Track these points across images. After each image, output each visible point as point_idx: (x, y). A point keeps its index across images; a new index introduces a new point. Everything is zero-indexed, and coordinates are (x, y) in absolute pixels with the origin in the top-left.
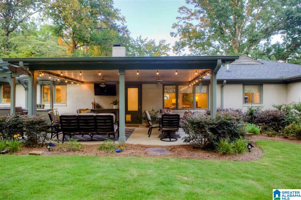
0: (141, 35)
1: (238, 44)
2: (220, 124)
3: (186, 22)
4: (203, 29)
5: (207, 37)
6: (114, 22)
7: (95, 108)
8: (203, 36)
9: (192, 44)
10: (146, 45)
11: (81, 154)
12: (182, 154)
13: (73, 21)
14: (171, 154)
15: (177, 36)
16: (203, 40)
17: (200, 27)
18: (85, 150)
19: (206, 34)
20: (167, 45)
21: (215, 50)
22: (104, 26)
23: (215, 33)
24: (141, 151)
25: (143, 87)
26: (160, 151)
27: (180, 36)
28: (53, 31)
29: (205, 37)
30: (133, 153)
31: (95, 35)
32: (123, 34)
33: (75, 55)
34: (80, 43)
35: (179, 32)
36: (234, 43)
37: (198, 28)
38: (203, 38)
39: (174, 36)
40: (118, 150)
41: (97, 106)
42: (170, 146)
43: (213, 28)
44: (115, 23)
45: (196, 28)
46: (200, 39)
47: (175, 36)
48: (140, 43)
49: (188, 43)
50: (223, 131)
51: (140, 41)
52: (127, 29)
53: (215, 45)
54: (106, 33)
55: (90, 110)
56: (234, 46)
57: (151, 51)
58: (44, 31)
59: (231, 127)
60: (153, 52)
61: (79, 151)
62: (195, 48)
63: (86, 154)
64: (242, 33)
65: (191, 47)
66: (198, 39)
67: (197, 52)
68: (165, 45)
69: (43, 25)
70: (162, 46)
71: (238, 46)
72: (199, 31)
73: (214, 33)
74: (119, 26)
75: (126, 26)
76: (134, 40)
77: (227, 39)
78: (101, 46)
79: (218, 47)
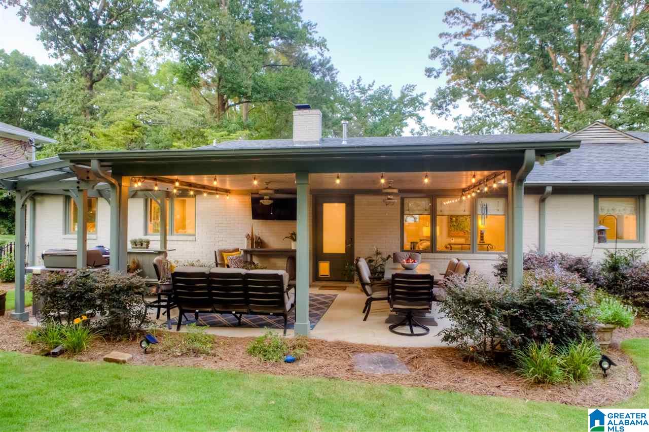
0: (360, 77)
1: (588, 89)
2: (531, 304)
3: (463, 43)
4: (501, 58)
5: (512, 74)
6: (304, 49)
7: (252, 247)
8: (502, 74)
9: (475, 92)
10: (372, 98)
11: (208, 365)
12: (434, 376)
13: (218, 54)
14: (408, 373)
15: (441, 75)
16: (501, 82)
17: (496, 54)
18: (220, 352)
19: (509, 69)
20: (417, 96)
21: (532, 105)
22: (283, 60)
23: (531, 65)
24: (341, 362)
25: (355, 201)
26: (386, 363)
27: (448, 74)
28: (179, 77)
29: (507, 75)
30: (321, 367)
31: (263, 80)
32: (321, 75)
33: (222, 123)
34: (232, 98)
35: (446, 66)
36: (577, 88)
37: (490, 57)
38: (501, 77)
39: (433, 77)
40: (289, 358)
41: (258, 242)
42: (410, 351)
43: (527, 56)
44: (306, 52)
45: (485, 56)
46: (494, 80)
47: (435, 77)
48: (358, 94)
49: (466, 90)
50: (538, 323)
51: (359, 88)
52: (330, 64)
53: (531, 94)
54: (286, 76)
55: (242, 252)
56: (576, 94)
57: (382, 111)
58: (164, 75)
59: (557, 313)
60: (388, 113)
61: (208, 354)
62: (483, 100)
63: (220, 363)
64: (598, 63)
65: (473, 98)
66: (489, 81)
67: (488, 109)
68: (415, 96)
69: (161, 63)
70: (407, 98)
71: (587, 95)
72: (491, 62)
73: (527, 66)
74: (314, 59)
75: (328, 57)
76: (346, 88)
77: (559, 78)
78: (276, 104)
79: (538, 98)
